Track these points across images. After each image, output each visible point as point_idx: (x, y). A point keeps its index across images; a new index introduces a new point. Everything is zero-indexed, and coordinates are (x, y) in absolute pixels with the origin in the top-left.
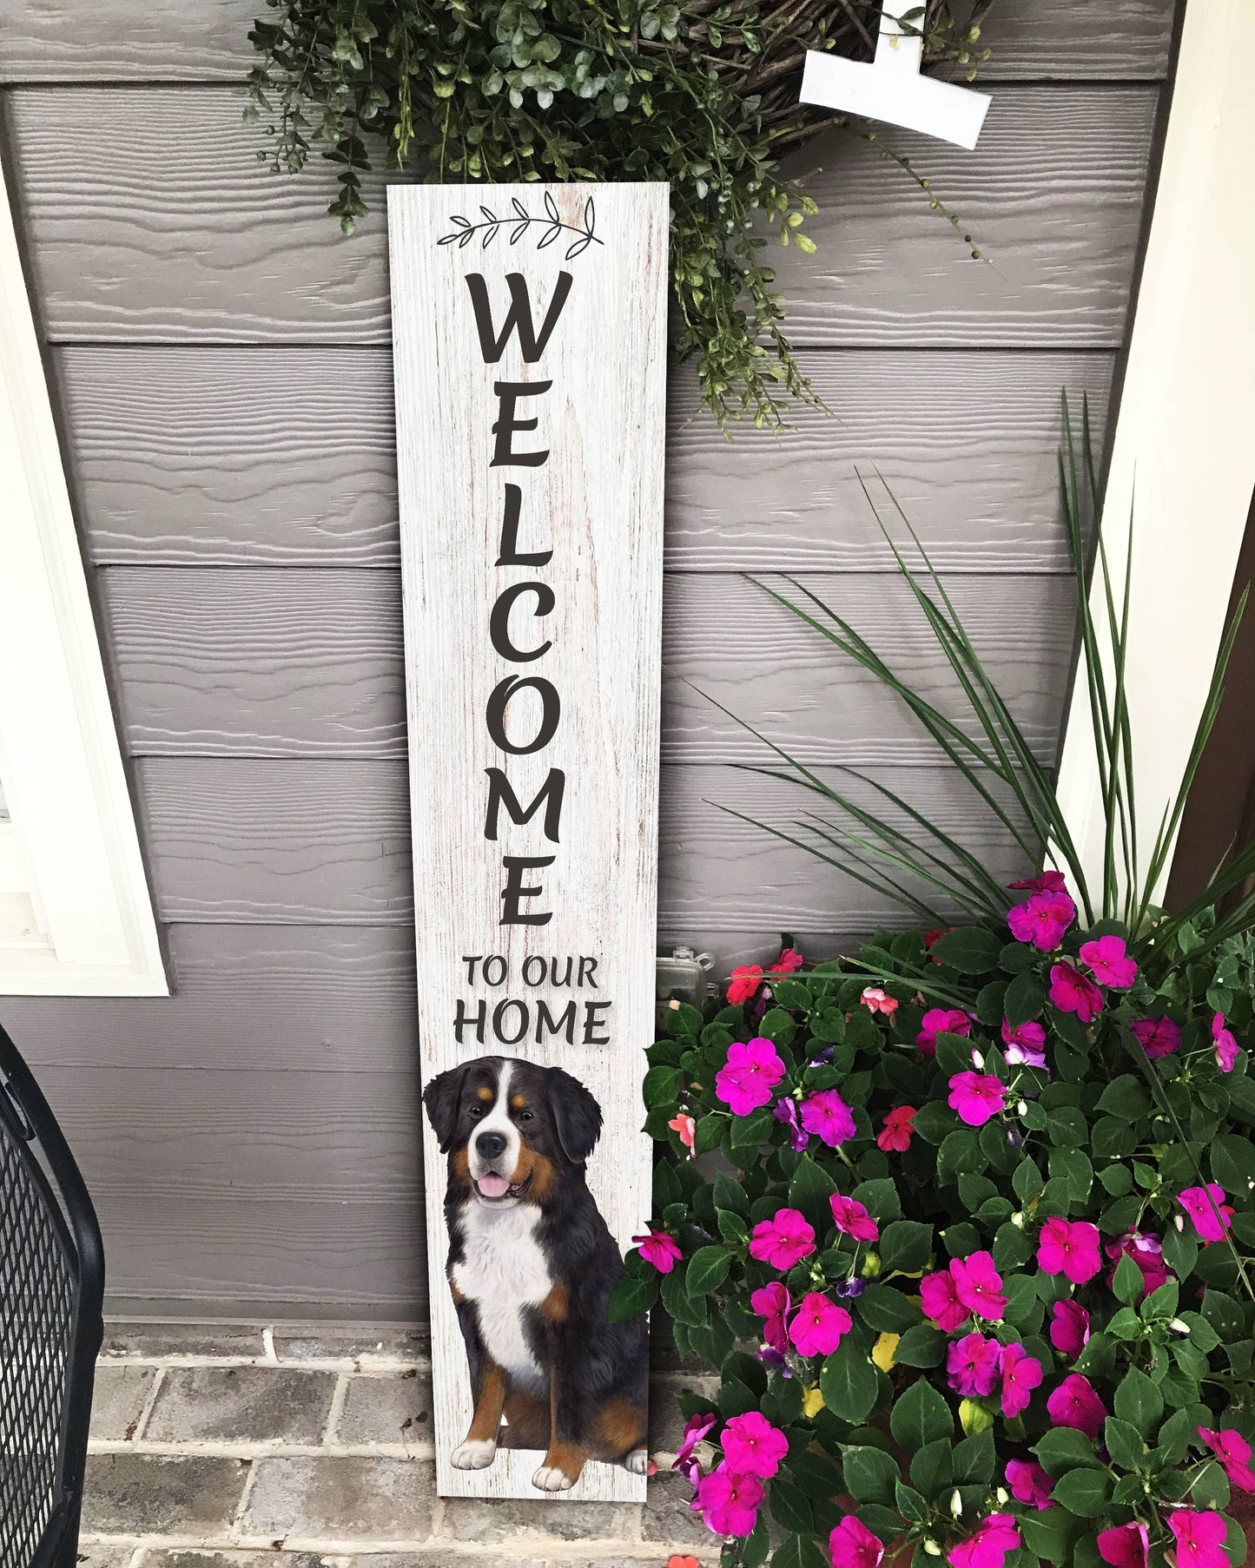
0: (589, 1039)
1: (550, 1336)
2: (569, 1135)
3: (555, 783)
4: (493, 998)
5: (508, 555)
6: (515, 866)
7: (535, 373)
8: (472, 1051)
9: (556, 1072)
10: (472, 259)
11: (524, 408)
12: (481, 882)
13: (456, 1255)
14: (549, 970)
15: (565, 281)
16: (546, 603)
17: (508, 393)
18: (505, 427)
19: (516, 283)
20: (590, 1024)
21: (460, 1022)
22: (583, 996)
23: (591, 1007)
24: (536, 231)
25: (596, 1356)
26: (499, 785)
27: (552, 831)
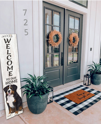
0: (16, 82)
1: (15, 104)
2: (15, 89)
3: (12, 67)
4: (8, 81)
5: (8, 54)
6: (10, 72)
7: (9, 44)
8: (7, 85)
9: (14, 85)
10: (4, 38)
11: (8, 46)
12: (7, 74)
13: (7, 100)
14: (13, 78)
15: (10, 39)
16: (11, 56)
17: (7, 45)
18: (7, 47)
19: (7, 39)
20: (16, 81)
21: (6, 83)
22: (15, 79)
23: (16, 80)
24: (8, 36)
25: (18, 103)
26: (8, 67)
27: (12, 70)
